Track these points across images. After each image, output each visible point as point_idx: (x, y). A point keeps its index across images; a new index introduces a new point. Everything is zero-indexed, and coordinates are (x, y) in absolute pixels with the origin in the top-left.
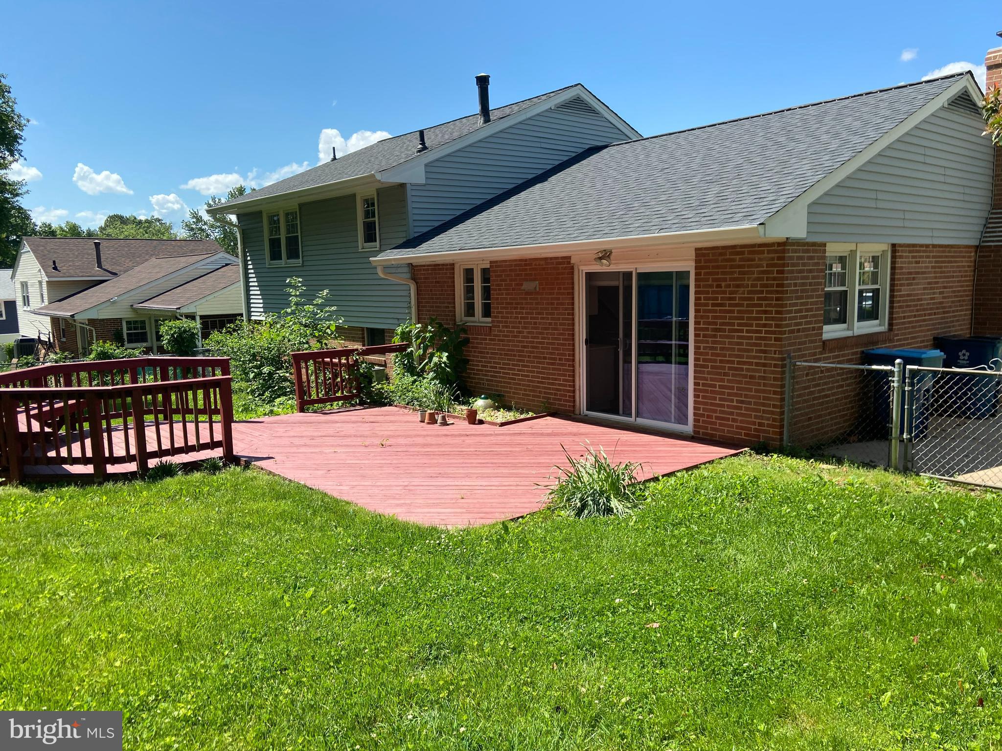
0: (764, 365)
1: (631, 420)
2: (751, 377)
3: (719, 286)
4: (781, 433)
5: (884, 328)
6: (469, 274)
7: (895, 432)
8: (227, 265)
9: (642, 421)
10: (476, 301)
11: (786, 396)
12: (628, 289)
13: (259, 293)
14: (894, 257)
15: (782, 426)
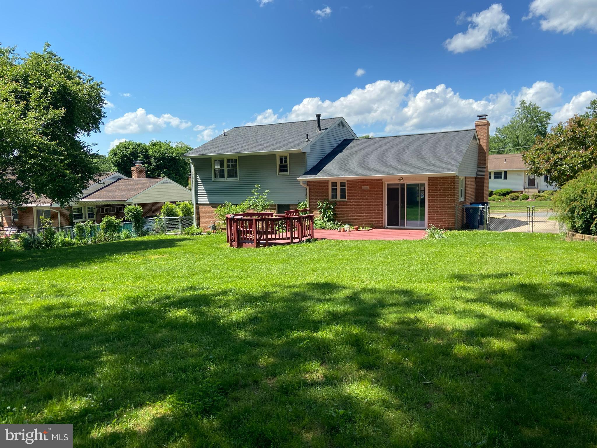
0: (450, 208)
1: (405, 227)
2: (446, 211)
3: (436, 187)
4: (455, 226)
5: (464, 200)
6: (334, 185)
7: (485, 222)
8: (119, 179)
9: (408, 227)
10: (337, 193)
11: (456, 216)
12: (403, 189)
13: (205, 192)
14: (465, 180)
15: (455, 224)
